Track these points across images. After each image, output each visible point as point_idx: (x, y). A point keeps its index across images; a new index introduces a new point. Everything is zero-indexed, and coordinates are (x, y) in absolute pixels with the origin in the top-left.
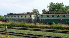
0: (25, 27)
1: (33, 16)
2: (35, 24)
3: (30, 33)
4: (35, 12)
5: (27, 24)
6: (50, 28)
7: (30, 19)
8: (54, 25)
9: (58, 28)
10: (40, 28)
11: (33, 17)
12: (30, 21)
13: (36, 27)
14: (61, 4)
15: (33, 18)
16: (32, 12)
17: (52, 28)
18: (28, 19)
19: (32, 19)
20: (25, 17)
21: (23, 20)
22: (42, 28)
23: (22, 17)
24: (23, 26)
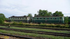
0: (23, 25)
1: (28, 18)
3: (26, 30)
4: (30, 15)
6: (39, 26)
7: (26, 20)
8: (42, 24)
9: (44, 26)
12: (26, 21)
13: (29, 25)
14: (46, 11)
15: (28, 19)
16: (28, 15)
18: (25, 20)
19: (27, 20)
20: (23, 19)
22: (34, 26)
23: (21, 19)
24: (21, 25)
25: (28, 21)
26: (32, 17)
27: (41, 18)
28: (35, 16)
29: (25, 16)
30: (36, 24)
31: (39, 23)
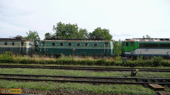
0: (12, 62)
2: (32, 57)
3: (20, 73)
4: (33, 36)
6: (56, 63)
10: (40, 63)
11: (28, 45)
12: (22, 52)
13: (31, 62)
14: (74, 25)
15: (28, 47)
16: (27, 36)
17: (60, 63)
19: (25, 48)
20: (13, 44)
21: (9, 49)
22: (43, 63)
23: (6, 44)
24: (8, 61)
25: (27, 51)
26: (39, 41)
27: (62, 44)
28: (47, 39)
30: (48, 59)
31: (57, 56)
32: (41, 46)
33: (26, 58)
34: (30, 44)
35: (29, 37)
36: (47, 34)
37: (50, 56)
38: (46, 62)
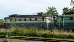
0: (36, 35)
2: (51, 31)
4: (51, 12)
5: (38, 32)
7: (43, 23)
10: (60, 37)
13: (52, 36)
15: (48, 22)
18: (40, 23)
19: (46, 23)
20: (36, 20)
22: (62, 38)
24: (33, 35)
25: (48, 25)
26: (57, 16)
28: (65, 13)
29: (40, 15)
30: (67, 34)
32: (59, 21)
33: (47, 32)
34: (49, 19)
35: (48, 12)
36: (65, 9)
37: (68, 30)
38: (65, 36)
